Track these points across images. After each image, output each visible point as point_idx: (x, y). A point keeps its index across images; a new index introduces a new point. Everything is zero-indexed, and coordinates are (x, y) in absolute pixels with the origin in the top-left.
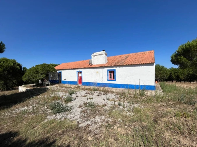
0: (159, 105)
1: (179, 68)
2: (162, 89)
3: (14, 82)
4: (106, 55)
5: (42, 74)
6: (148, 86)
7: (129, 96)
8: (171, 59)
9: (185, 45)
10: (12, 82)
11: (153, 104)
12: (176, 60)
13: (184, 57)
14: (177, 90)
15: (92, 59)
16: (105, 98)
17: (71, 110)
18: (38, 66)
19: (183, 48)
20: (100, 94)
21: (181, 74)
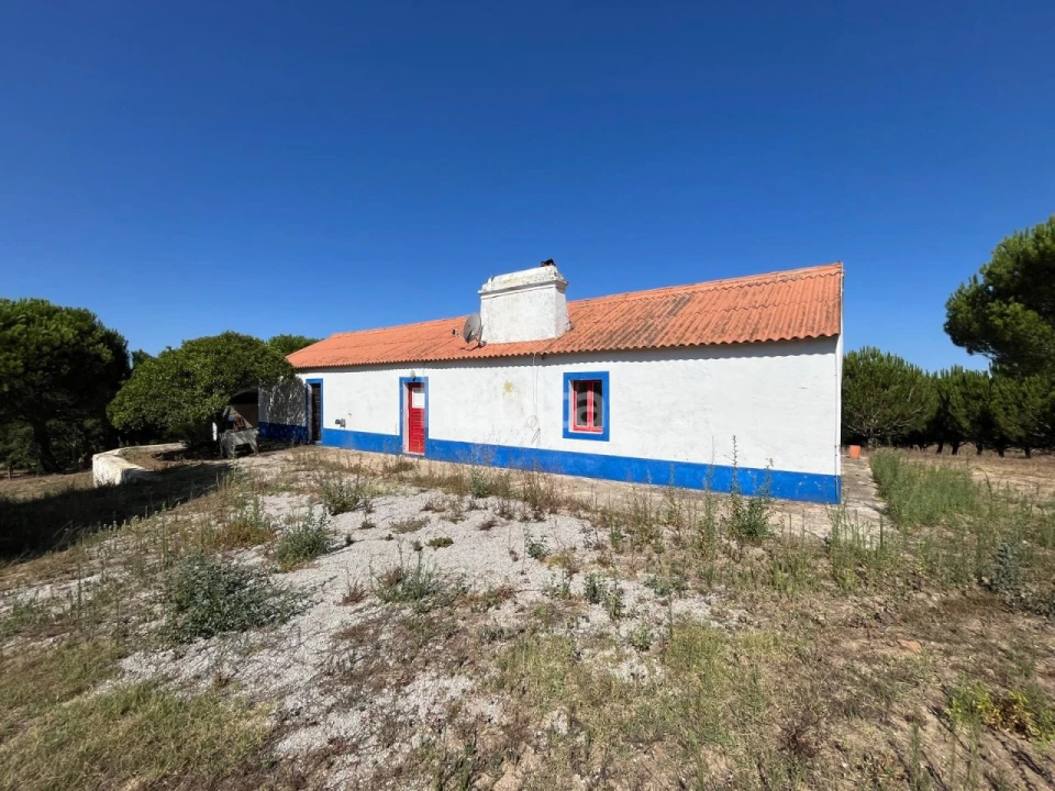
0: (847, 608)
1: (994, 370)
2: (883, 494)
3: (87, 431)
4: (561, 287)
5: (209, 390)
6: (798, 476)
7: (667, 533)
8: (946, 320)
9: (1038, 237)
10: (81, 427)
11: (807, 598)
12: (976, 326)
13: (1028, 307)
14: (973, 509)
15: (484, 314)
16: (521, 547)
17: (284, 621)
18: (192, 348)
19: (1025, 252)
20: (502, 514)
21: (1006, 409)
